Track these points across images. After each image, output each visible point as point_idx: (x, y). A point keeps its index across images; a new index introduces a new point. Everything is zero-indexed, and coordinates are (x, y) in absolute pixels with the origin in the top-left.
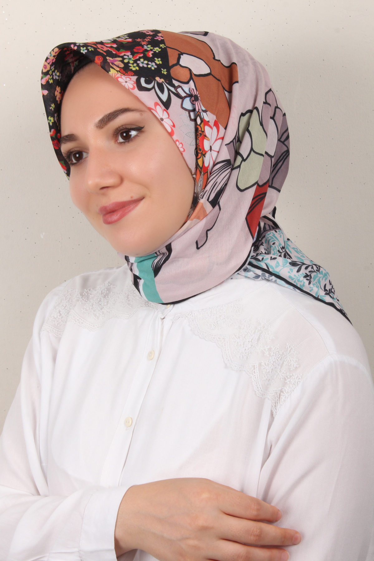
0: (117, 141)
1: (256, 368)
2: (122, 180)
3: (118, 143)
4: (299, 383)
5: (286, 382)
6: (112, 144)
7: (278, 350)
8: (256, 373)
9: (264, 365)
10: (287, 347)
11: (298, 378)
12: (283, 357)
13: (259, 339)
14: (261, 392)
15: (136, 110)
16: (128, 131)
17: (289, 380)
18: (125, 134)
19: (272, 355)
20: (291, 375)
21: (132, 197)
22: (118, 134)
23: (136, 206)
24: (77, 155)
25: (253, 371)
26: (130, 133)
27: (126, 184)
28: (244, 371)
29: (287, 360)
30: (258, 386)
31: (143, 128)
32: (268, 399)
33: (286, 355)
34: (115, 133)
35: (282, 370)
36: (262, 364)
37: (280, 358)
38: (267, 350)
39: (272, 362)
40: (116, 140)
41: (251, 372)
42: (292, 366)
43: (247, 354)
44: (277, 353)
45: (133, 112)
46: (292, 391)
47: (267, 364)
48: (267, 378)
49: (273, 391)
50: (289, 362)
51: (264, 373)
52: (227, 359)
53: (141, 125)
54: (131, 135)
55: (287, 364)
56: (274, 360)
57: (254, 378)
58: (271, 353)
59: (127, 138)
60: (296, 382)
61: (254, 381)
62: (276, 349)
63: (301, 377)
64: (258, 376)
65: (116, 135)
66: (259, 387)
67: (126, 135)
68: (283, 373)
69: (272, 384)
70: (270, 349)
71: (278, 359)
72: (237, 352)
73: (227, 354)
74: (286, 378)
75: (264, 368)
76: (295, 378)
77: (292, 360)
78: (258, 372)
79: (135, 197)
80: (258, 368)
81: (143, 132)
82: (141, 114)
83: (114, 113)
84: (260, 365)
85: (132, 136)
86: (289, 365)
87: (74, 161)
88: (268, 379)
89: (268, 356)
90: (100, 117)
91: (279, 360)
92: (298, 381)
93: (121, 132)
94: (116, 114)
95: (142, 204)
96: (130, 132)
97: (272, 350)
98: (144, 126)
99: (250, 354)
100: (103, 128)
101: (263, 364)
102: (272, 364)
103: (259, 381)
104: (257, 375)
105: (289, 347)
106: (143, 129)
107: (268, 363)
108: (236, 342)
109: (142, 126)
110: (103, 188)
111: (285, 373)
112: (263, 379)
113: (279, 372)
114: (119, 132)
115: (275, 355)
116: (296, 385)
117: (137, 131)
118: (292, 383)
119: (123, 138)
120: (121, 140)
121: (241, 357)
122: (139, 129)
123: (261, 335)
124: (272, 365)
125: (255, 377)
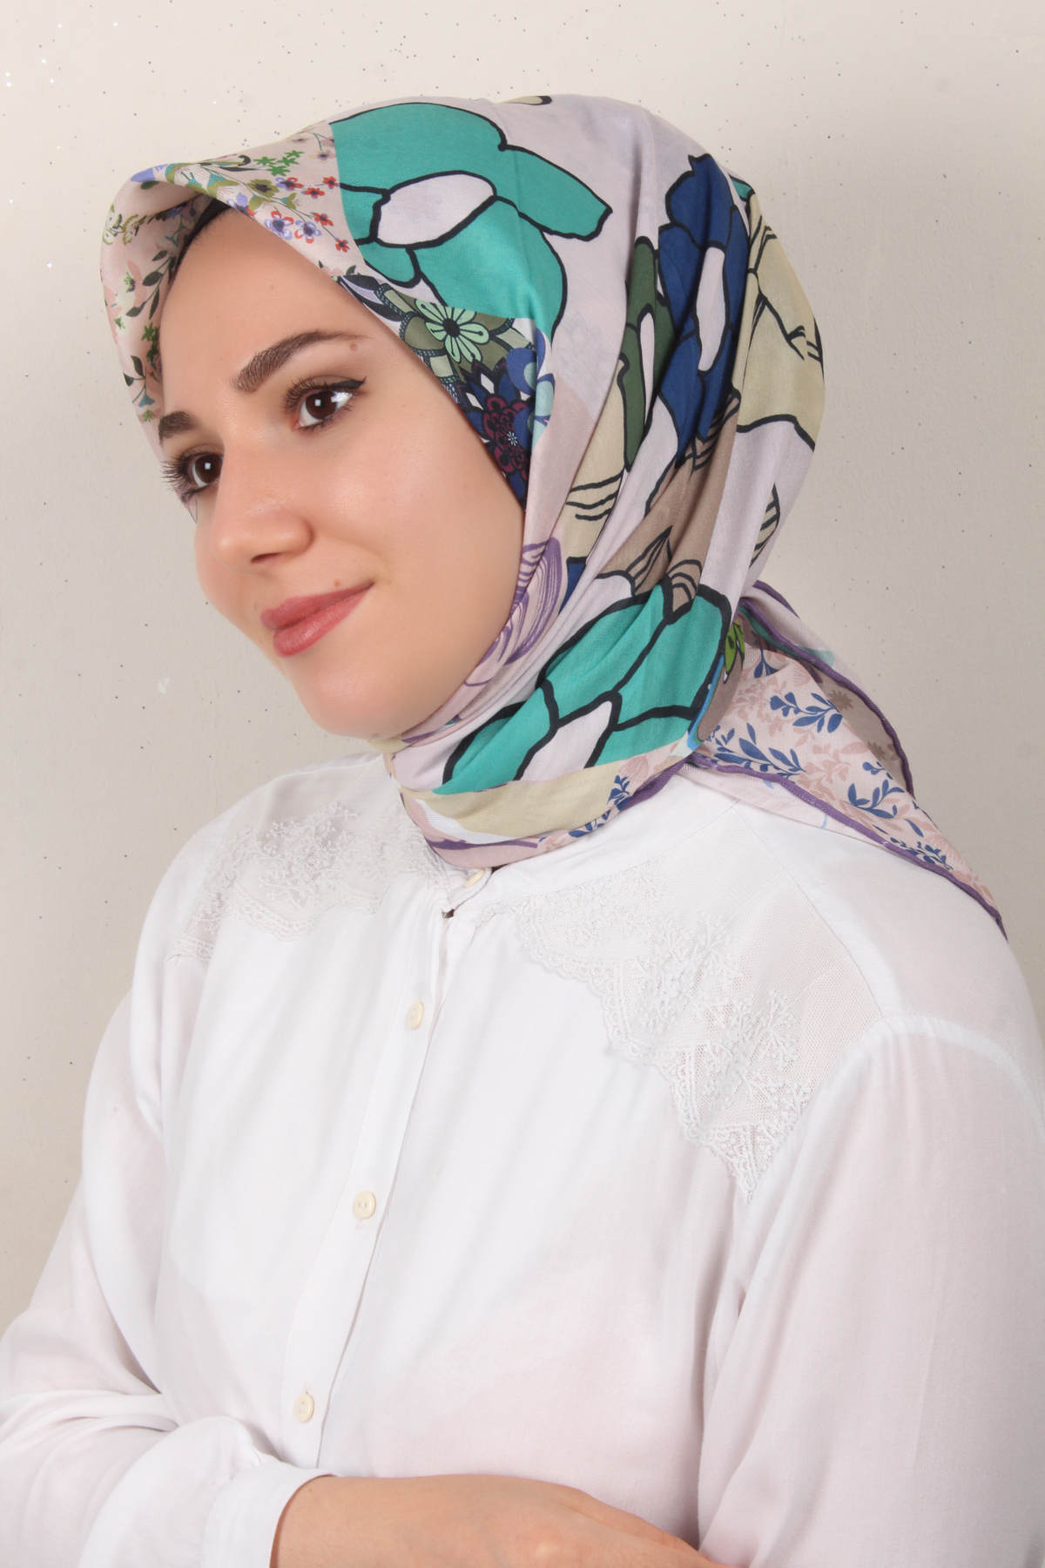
0: (297, 422)
1: (687, 1059)
2: (311, 535)
3: (300, 428)
4: (804, 1105)
5: (768, 1104)
6: (285, 430)
7: (749, 1011)
8: (687, 1073)
9: (712, 1053)
10: (768, 1002)
11: (801, 1093)
12: (757, 1032)
13: (699, 974)
14: (695, 1129)
15: (339, 335)
16: (326, 392)
17: (776, 1098)
18: (318, 403)
19: (732, 1024)
20: (781, 1085)
21: (337, 584)
22: (296, 404)
23: (354, 605)
24: (208, 466)
25: (680, 1068)
26: (334, 400)
27: (321, 546)
28: (655, 1065)
29: (769, 1045)
30: (691, 1111)
31: (361, 383)
32: (713, 1151)
33: (764, 1025)
34: (289, 404)
35: (753, 1072)
36: (705, 1049)
37: (750, 1034)
38: (720, 1009)
39: (731, 1045)
40: (295, 420)
41: (673, 1072)
42: (781, 1057)
43: (666, 1016)
44: (746, 1018)
45: (332, 341)
46: (789, 1128)
47: (717, 1049)
48: (713, 1089)
49: (727, 1129)
50: (775, 1047)
51: (708, 1074)
52: (617, 1029)
53: (358, 377)
54: (335, 404)
55: (768, 1055)
56: (735, 1040)
57: (681, 1089)
58: (730, 1018)
59: (326, 413)
60: (798, 1105)
61: (680, 1098)
62: (745, 1007)
63: (810, 1089)
64: (693, 1082)
65: (291, 406)
66: (691, 1117)
67: (322, 403)
68: (757, 1079)
69: (723, 1108)
70: (729, 1008)
71: (745, 1035)
72: (642, 1009)
73: (616, 1014)
74: (767, 1094)
75: (709, 1060)
76: (791, 1094)
77: (781, 1044)
78: (693, 1073)
79: (348, 583)
80: (693, 1059)
81: (363, 394)
82: (353, 347)
83: (278, 347)
84: (700, 1051)
85: (339, 406)
86: (774, 1056)
87: (200, 483)
88: (717, 1093)
89: (723, 1026)
90: (246, 361)
91: (747, 1039)
92: (803, 1100)
93: (306, 396)
94: (285, 349)
95: (368, 601)
96: (333, 395)
97: (734, 1010)
98: (365, 379)
99: (673, 1018)
100: (254, 390)
101: (708, 1049)
102: (729, 1051)
103: (693, 1099)
104: (690, 1080)
105: (773, 1002)
106: (362, 388)
107: (722, 1047)
108: (643, 981)
109: (361, 379)
110: (260, 558)
111: (761, 1078)
112: (704, 1093)
113: (745, 1078)
114: (298, 399)
115: (739, 1024)
116: (799, 1112)
117: (346, 391)
118: (788, 1108)
119: (314, 411)
120: (307, 418)
121: (651, 1023)
122: (354, 386)
123: (706, 963)
124: (730, 1054)
125: (683, 1084)
